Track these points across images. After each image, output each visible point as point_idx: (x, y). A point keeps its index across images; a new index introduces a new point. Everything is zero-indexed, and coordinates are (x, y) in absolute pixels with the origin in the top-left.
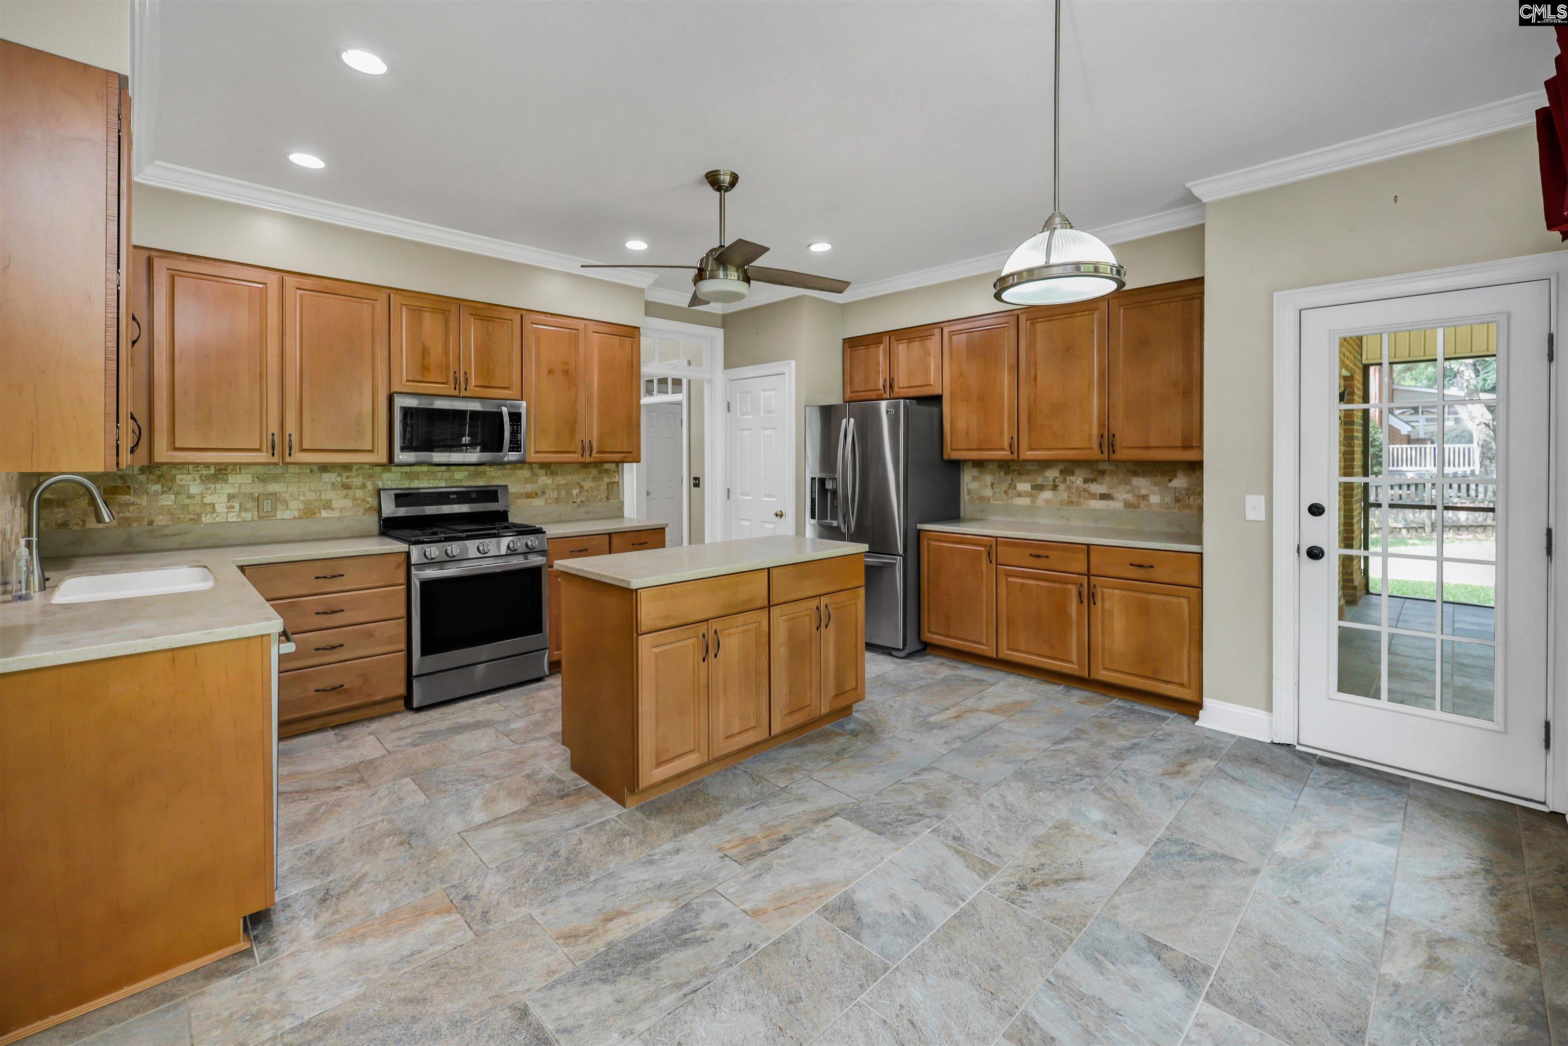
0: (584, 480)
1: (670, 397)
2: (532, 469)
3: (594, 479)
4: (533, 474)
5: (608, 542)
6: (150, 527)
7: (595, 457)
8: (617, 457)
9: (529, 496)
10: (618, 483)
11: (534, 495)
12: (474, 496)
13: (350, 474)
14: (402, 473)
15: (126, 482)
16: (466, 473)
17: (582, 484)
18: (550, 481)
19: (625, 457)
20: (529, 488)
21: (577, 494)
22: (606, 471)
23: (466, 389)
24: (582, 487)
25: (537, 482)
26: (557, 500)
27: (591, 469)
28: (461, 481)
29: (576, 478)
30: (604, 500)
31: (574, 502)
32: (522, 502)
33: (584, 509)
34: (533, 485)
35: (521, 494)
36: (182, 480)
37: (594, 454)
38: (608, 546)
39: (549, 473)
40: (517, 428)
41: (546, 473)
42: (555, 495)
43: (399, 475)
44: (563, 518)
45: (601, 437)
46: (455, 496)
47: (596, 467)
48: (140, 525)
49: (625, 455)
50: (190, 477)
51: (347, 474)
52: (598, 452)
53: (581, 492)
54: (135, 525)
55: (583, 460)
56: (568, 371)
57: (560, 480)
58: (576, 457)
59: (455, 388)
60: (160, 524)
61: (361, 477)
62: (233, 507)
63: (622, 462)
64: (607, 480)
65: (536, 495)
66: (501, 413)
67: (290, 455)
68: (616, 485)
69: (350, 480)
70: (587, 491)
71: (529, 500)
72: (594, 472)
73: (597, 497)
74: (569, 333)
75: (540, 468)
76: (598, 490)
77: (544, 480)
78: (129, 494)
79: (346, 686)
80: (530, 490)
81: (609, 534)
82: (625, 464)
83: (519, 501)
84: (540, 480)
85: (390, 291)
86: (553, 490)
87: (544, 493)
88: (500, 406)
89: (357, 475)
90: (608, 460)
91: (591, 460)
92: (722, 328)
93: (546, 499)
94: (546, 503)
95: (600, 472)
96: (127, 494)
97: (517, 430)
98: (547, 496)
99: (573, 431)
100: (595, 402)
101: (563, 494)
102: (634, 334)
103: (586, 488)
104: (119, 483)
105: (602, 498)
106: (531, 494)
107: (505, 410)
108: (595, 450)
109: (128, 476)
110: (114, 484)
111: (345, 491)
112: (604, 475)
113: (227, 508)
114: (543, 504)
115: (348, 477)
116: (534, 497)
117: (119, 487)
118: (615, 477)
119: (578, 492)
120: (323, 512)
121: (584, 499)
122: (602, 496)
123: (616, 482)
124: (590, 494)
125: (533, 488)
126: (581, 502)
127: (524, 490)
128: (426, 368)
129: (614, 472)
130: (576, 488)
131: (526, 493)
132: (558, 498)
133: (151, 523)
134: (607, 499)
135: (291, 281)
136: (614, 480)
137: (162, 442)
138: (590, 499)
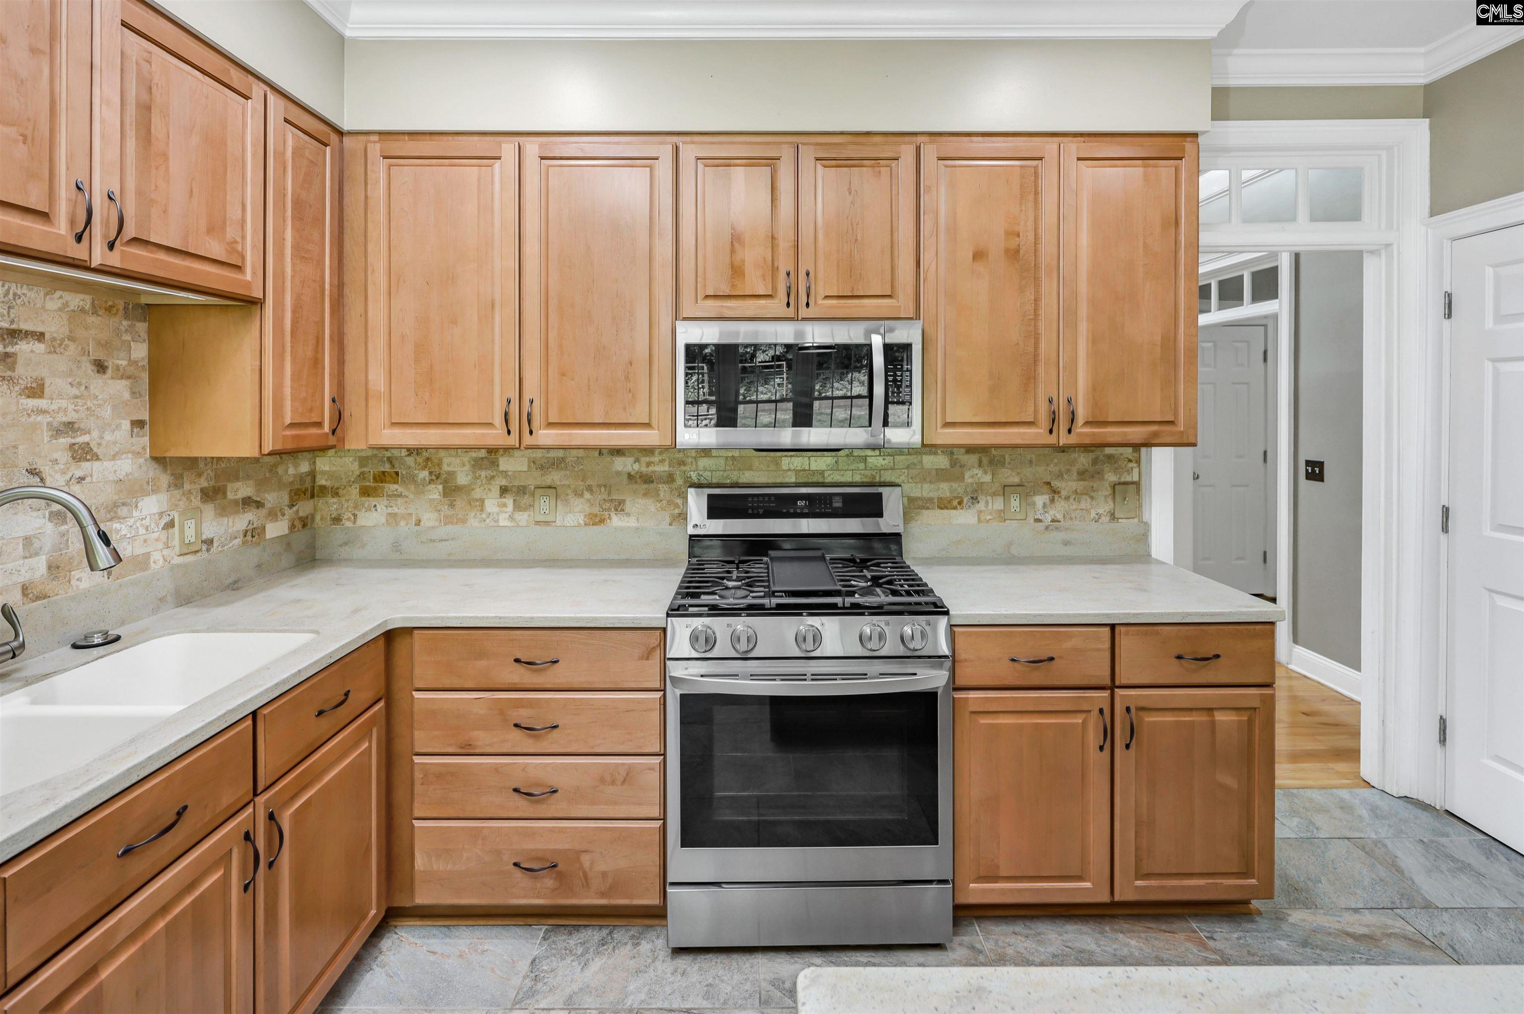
0: (1060, 476)
1: (1248, 310)
3: (1083, 476)
4: (953, 465)
5: (1107, 645)
6: (417, 528)
7: (1080, 435)
8: (1136, 433)
9: (944, 504)
10: (1137, 484)
11: (955, 503)
12: (838, 504)
13: (652, 459)
14: (727, 457)
15: (393, 466)
17: (1056, 484)
18: (987, 478)
19: (1155, 434)
20: (946, 489)
21: (1045, 506)
22: (1110, 461)
23: (808, 305)
24: (1055, 491)
25: (961, 478)
26: (1003, 515)
27: (1073, 458)
28: (822, 473)
29: (1042, 474)
30: (1105, 519)
31: (1038, 520)
32: (930, 517)
33: (1060, 536)
34: (955, 485)
35: (931, 500)
36: (449, 465)
37: (1080, 429)
38: (1107, 655)
39: (985, 461)
40: (902, 373)
41: (980, 461)
42: (999, 504)
43: (722, 462)
44: (1013, 552)
45: (1096, 389)
46: (805, 503)
47: (1085, 453)
48: (407, 524)
49: (1155, 428)
50: (458, 461)
51: (647, 459)
52: (1087, 423)
53: (1052, 501)
54: (403, 523)
55: (1052, 440)
56: (1017, 251)
57: (1010, 475)
58: (1037, 434)
59: (788, 305)
60: (427, 524)
61: (667, 463)
62: (505, 505)
63: (1148, 445)
64: (1112, 477)
65: (960, 503)
66: (870, 346)
67: (531, 432)
68: (1132, 488)
69: (651, 468)
70: (1068, 498)
71: (945, 511)
72: (1082, 463)
73: (1088, 511)
74: (1022, 167)
76: (1093, 498)
77: (976, 477)
78: (396, 482)
79: (560, 867)
80: (947, 494)
81: (1113, 627)
82: (1154, 450)
83: (923, 514)
84: (967, 475)
85: (675, 139)
86: (994, 494)
87: (974, 499)
88: (868, 334)
89: (662, 461)
90: (1112, 440)
91: (1072, 439)
92: (1424, 117)
93: (980, 512)
94: (979, 521)
95: (1093, 465)
96: (395, 483)
98: (981, 505)
99: (1030, 378)
100: (1083, 310)
101: (1015, 503)
102: (1183, 149)
103: (1064, 494)
104: (387, 467)
105: (1099, 516)
106: (950, 501)
107: (877, 342)
108: (1080, 419)
109: (396, 458)
110: (382, 469)
111: (646, 486)
112: (1106, 468)
113: (499, 506)
114: (974, 520)
115: (648, 464)
116: (955, 508)
117: (388, 473)
118: (1129, 471)
119: (1048, 502)
120: (615, 518)
121: (1059, 516)
122: (1101, 511)
123: (1133, 483)
124: (1074, 507)
125: (952, 490)
126: (1053, 521)
127: (931, 495)
128: (737, 271)
129: (1130, 461)
130: (1043, 494)
131: (940, 499)
132: (1003, 511)
133: (418, 523)
134: (1113, 517)
135: (532, 148)
136: (1128, 479)
137: (379, 413)
138: (1073, 516)
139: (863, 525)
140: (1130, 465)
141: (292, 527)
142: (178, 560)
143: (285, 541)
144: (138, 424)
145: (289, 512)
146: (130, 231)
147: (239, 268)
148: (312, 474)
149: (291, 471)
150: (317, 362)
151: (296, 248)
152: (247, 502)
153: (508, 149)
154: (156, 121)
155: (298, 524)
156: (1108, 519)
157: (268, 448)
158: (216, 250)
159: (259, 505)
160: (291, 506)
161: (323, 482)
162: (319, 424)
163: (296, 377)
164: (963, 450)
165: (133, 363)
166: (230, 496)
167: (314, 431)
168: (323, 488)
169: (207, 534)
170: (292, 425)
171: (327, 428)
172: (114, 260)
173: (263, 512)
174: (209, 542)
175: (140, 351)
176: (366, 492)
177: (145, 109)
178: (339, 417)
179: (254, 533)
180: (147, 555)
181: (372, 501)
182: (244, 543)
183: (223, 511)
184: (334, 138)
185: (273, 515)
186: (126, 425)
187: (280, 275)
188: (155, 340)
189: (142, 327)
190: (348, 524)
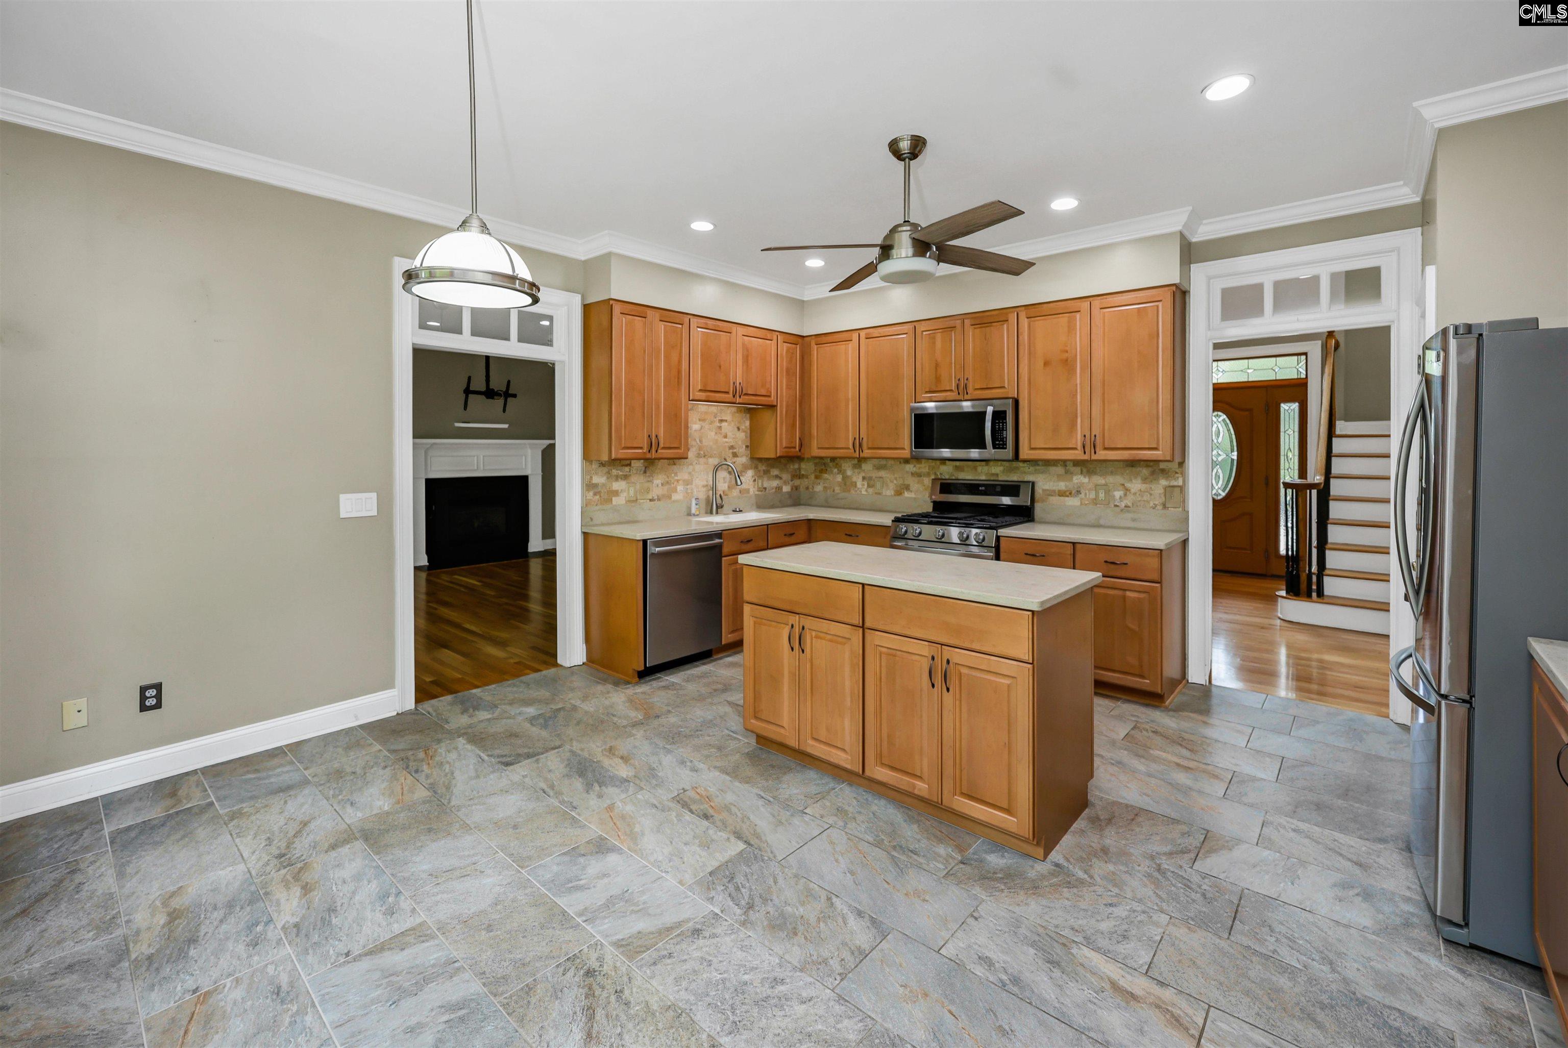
0: (1130, 481)
2: (1066, 466)
3: (1145, 480)
4: (1067, 472)
5: (1071, 552)
6: (833, 493)
7: (1102, 455)
9: (1062, 494)
10: (1182, 487)
11: (1068, 493)
12: (998, 489)
14: (954, 466)
15: (824, 465)
16: (1002, 468)
17: (1128, 485)
18: (1086, 480)
20: (1062, 486)
21: (1121, 497)
22: (1163, 471)
23: (967, 393)
24: (1127, 490)
25: (1071, 480)
26: (1095, 502)
27: (1139, 469)
28: (997, 475)
29: (1119, 479)
30: (1159, 508)
31: (1116, 506)
32: (1055, 500)
33: (1130, 515)
34: (1067, 484)
35: (1054, 491)
37: (1100, 451)
39: (1085, 470)
40: (1003, 425)
41: (1082, 471)
42: (1092, 495)
43: (951, 467)
44: (1102, 522)
46: (983, 488)
47: (1147, 466)
49: (1147, 452)
53: (1125, 495)
55: (1085, 457)
56: (1067, 360)
57: (1099, 480)
58: (1078, 454)
59: (959, 394)
62: (864, 485)
64: (1164, 483)
65: (1070, 494)
66: (982, 413)
68: (1178, 489)
70: (1135, 494)
71: (1062, 498)
72: (1145, 472)
73: (1148, 502)
74: (1069, 317)
75: (1074, 465)
76: (1151, 494)
77: (1079, 479)
78: (826, 471)
80: (1063, 488)
83: (1051, 498)
84: (1075, 478)
85: (914, 323)
86: (1090, 490)
87: (1079, 492)
88: (987, 406)
93: (1081, 499)
94: (1081, 504)
95: (1153, 473)
97: (1003, 428)
98: (1082, 496)
99: (1073, 425)
101: (1102, 495)
102: (1165, 295)
103: (1133, 491)
105: (1156, 505)
106: (1065, 492)
107: (990, 409)
108: (1099, 446)
112: (1161, 477)
113: (862, 485)
114: (1079, 504)
116: (1068, 496)
118: (1176, 479)
119: (1122, 495)
120: (906, 493)
121: (1130, 504)
122: (1156, 503)
123: (1179, 486)
124: (1139, 499)
125: (1066, 486)
126: (1126, 506)
127: (1054, 488)
128: (938, 379)
129: (1177, 473)
130: (1119, 490)
131: (1059, 491)
132: (1095, 499)
133: (834, 491)
134: (1164, 506)
135: (863, 334)
136: (1175, 483)
137: (815, 444)
138: (1139, 504)
139: (1012, 501)
140: (1177, 475)
141: (792, 489)
142: (757, 493)
143: (790, 494)
144: (747, 447)
145: (791, 483)
146: (744, 392)
147: (770, 396)
148: (799, 469)
149: (792, 467)
150: (794, 425)
151: (787, 385)
152: (777, 477)
153: (855, 336)
154: (749, 358)
155: (794, 489)
156: (1161, 507)
157: (778, 455)
158: (763, 392)
159: (781, 478)
160: (792, 481)
161: (803, 473)
162: (795, 448)
163: (787, 431)
164: (1072, 464)
165: (746, 427)
166: (772, 473)
167: (793, 450)
168: (803, 475)
169: (765, 486)
170: (786, 447)
171: (797, 449)
172: (741, 401)
173: (782, 481)
174: (765, 489)
175: (748, 423)
176: (817, 477)
177: (747, 356)
178: (801, 445)
179: (779, 488)
180: (749, 489)
181: (818, 481)
182: (776, 491)
183: (769, 479)
184: (800, 340)
185: (785, 483)
186: (744, 447)
187: (782, 395)
188: (751, 420)
189: (748, 416)
190: (811, 490)
